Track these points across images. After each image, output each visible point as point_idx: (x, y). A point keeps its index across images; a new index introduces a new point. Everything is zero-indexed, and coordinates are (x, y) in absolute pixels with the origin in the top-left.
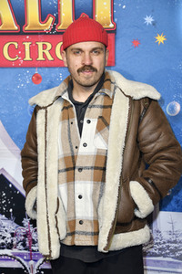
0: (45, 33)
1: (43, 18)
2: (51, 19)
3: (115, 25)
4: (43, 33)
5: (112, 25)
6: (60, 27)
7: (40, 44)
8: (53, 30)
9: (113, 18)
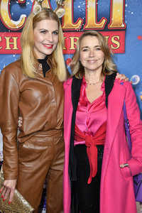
0: (76, 31)
1: (75, 21)
2: (80, 21)
3: (126, 25)
4: (74, 31)
5: (123, 26)
6: (87, 27)
7: (72, 39)
8: (81, 29)
9: (124, 21)
